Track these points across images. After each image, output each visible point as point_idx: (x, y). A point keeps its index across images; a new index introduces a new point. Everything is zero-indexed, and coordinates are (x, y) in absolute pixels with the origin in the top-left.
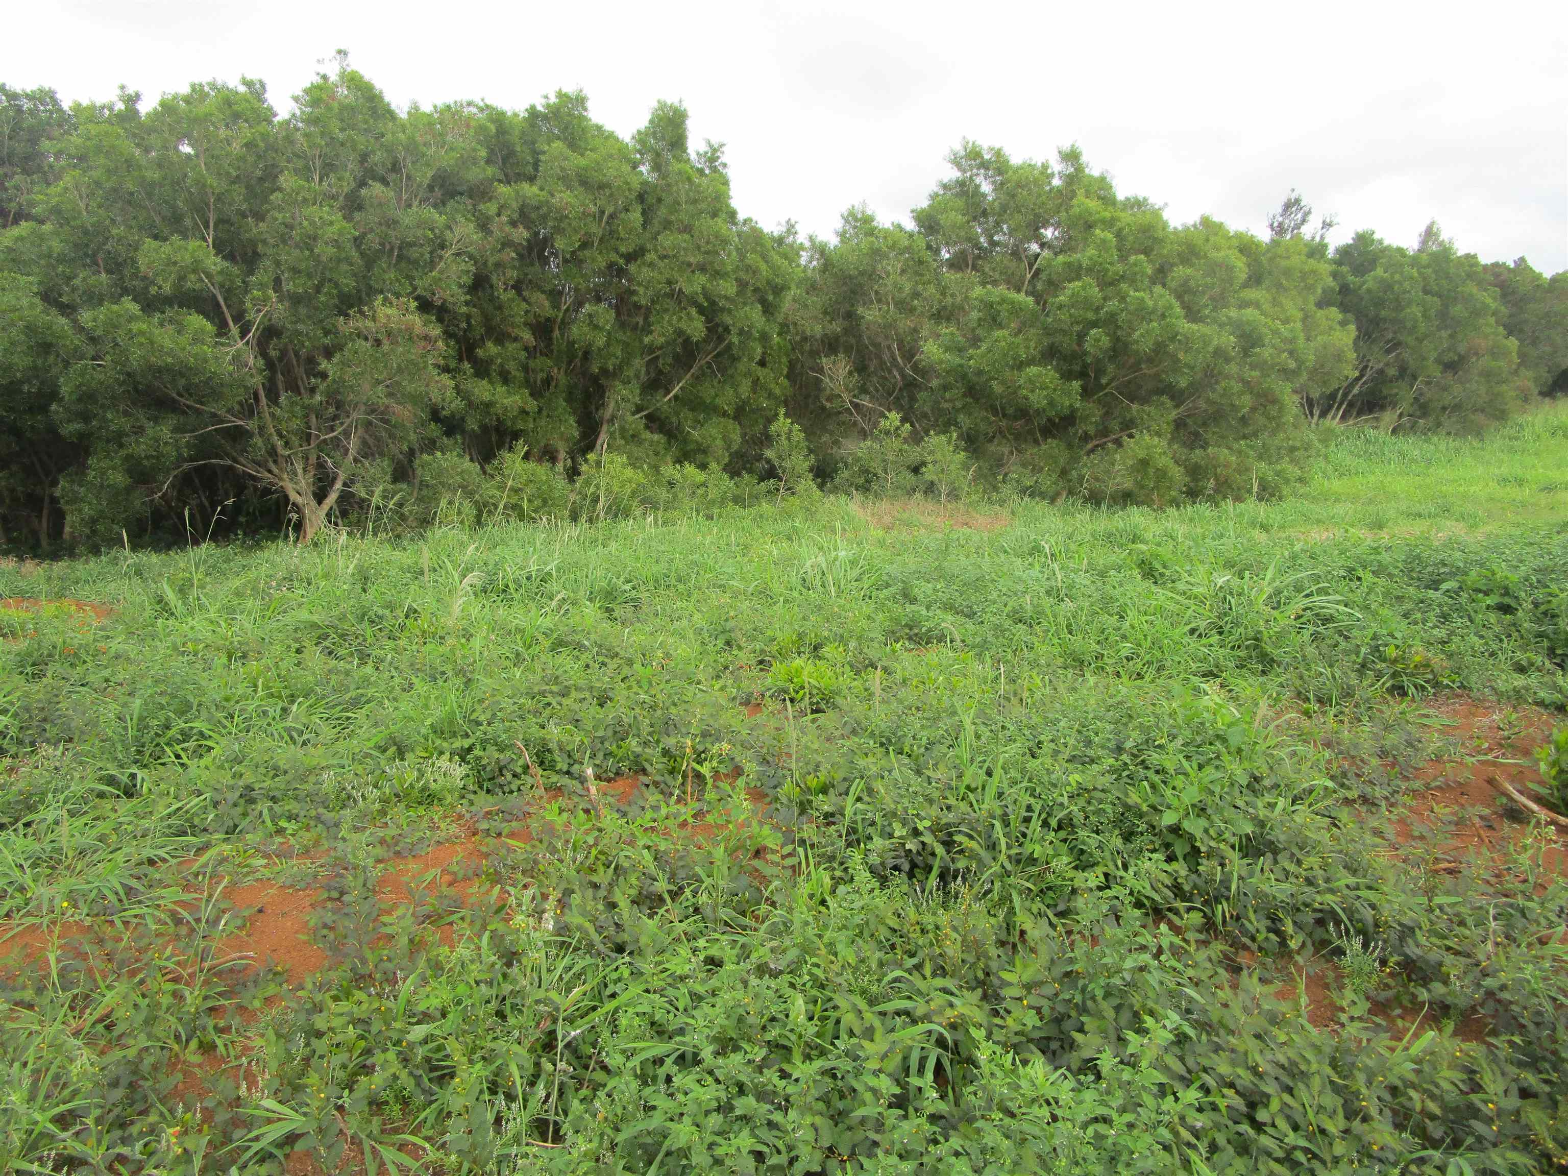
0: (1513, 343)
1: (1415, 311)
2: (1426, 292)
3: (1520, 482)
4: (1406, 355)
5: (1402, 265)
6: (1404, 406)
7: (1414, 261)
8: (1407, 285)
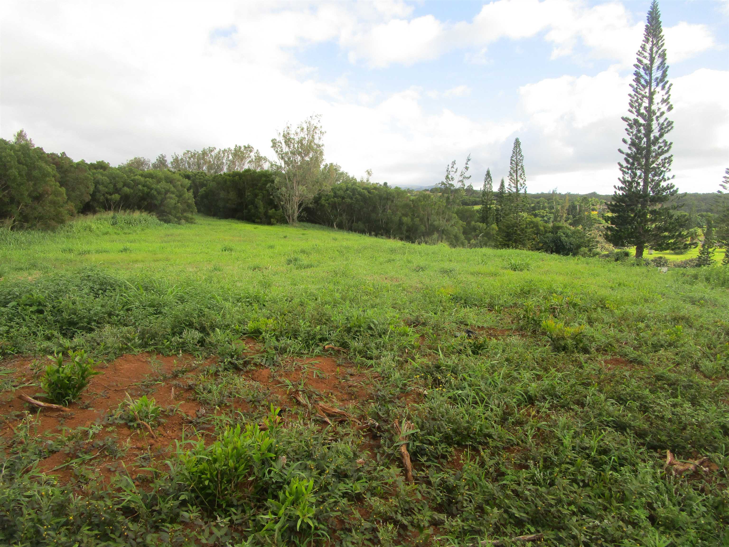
0: (63, 190)
1: (14, 172)
2: (19, 162)
3: (71, 251)
4: (13, 192)
5: (5, 149)
6: (16, 216)
7: (12, 147)
8: (8, 159)
